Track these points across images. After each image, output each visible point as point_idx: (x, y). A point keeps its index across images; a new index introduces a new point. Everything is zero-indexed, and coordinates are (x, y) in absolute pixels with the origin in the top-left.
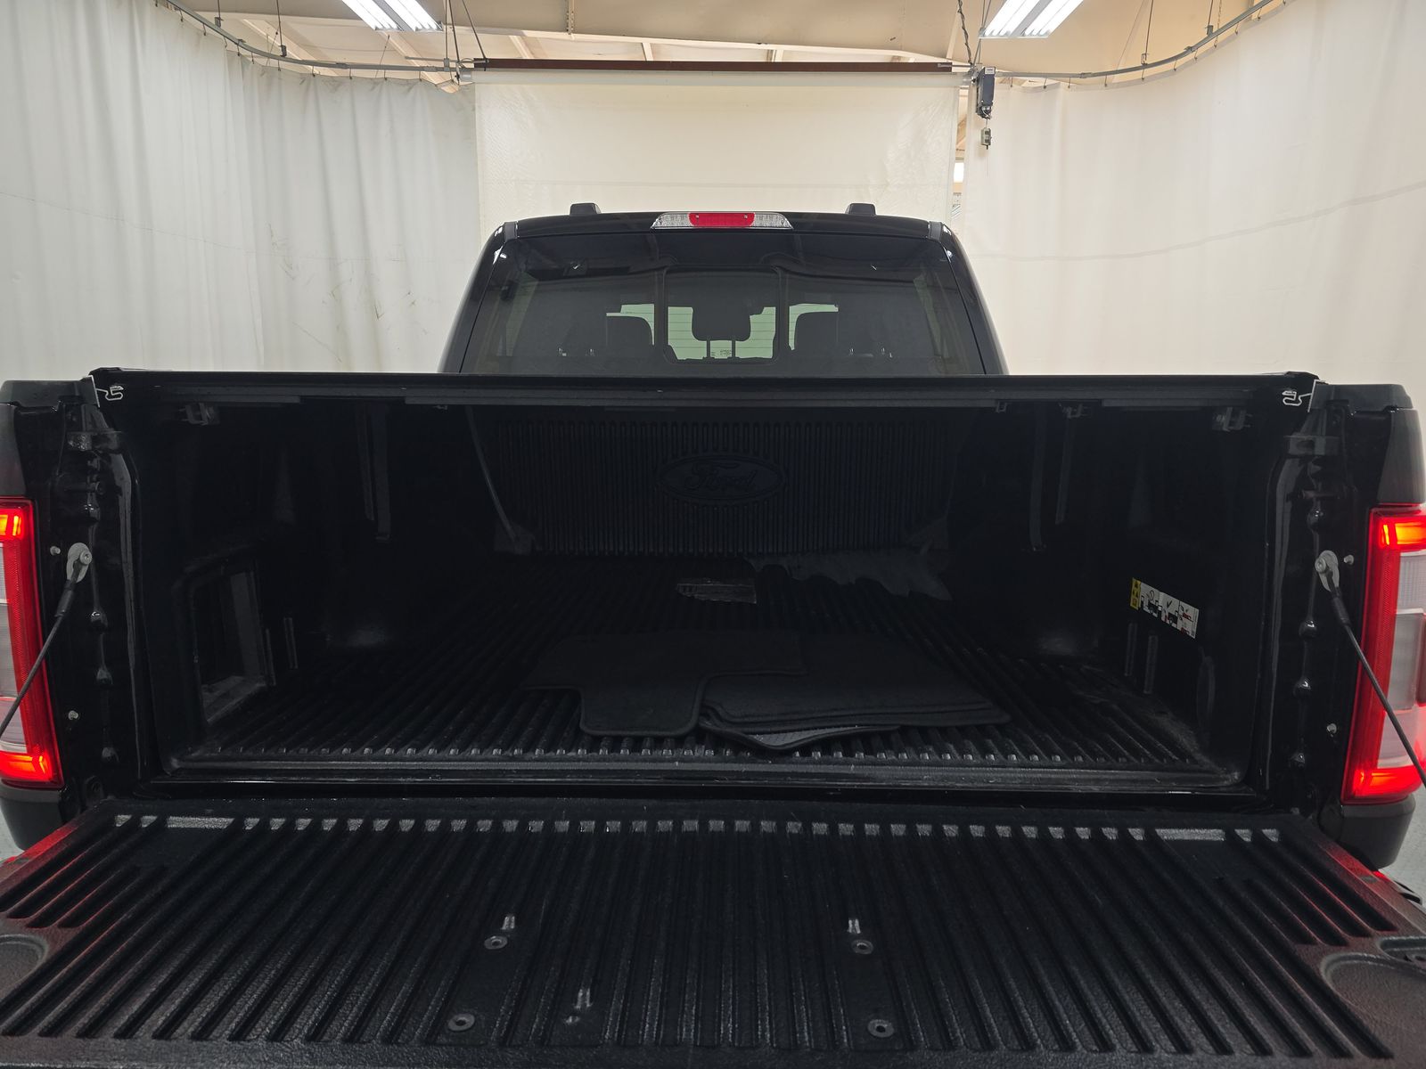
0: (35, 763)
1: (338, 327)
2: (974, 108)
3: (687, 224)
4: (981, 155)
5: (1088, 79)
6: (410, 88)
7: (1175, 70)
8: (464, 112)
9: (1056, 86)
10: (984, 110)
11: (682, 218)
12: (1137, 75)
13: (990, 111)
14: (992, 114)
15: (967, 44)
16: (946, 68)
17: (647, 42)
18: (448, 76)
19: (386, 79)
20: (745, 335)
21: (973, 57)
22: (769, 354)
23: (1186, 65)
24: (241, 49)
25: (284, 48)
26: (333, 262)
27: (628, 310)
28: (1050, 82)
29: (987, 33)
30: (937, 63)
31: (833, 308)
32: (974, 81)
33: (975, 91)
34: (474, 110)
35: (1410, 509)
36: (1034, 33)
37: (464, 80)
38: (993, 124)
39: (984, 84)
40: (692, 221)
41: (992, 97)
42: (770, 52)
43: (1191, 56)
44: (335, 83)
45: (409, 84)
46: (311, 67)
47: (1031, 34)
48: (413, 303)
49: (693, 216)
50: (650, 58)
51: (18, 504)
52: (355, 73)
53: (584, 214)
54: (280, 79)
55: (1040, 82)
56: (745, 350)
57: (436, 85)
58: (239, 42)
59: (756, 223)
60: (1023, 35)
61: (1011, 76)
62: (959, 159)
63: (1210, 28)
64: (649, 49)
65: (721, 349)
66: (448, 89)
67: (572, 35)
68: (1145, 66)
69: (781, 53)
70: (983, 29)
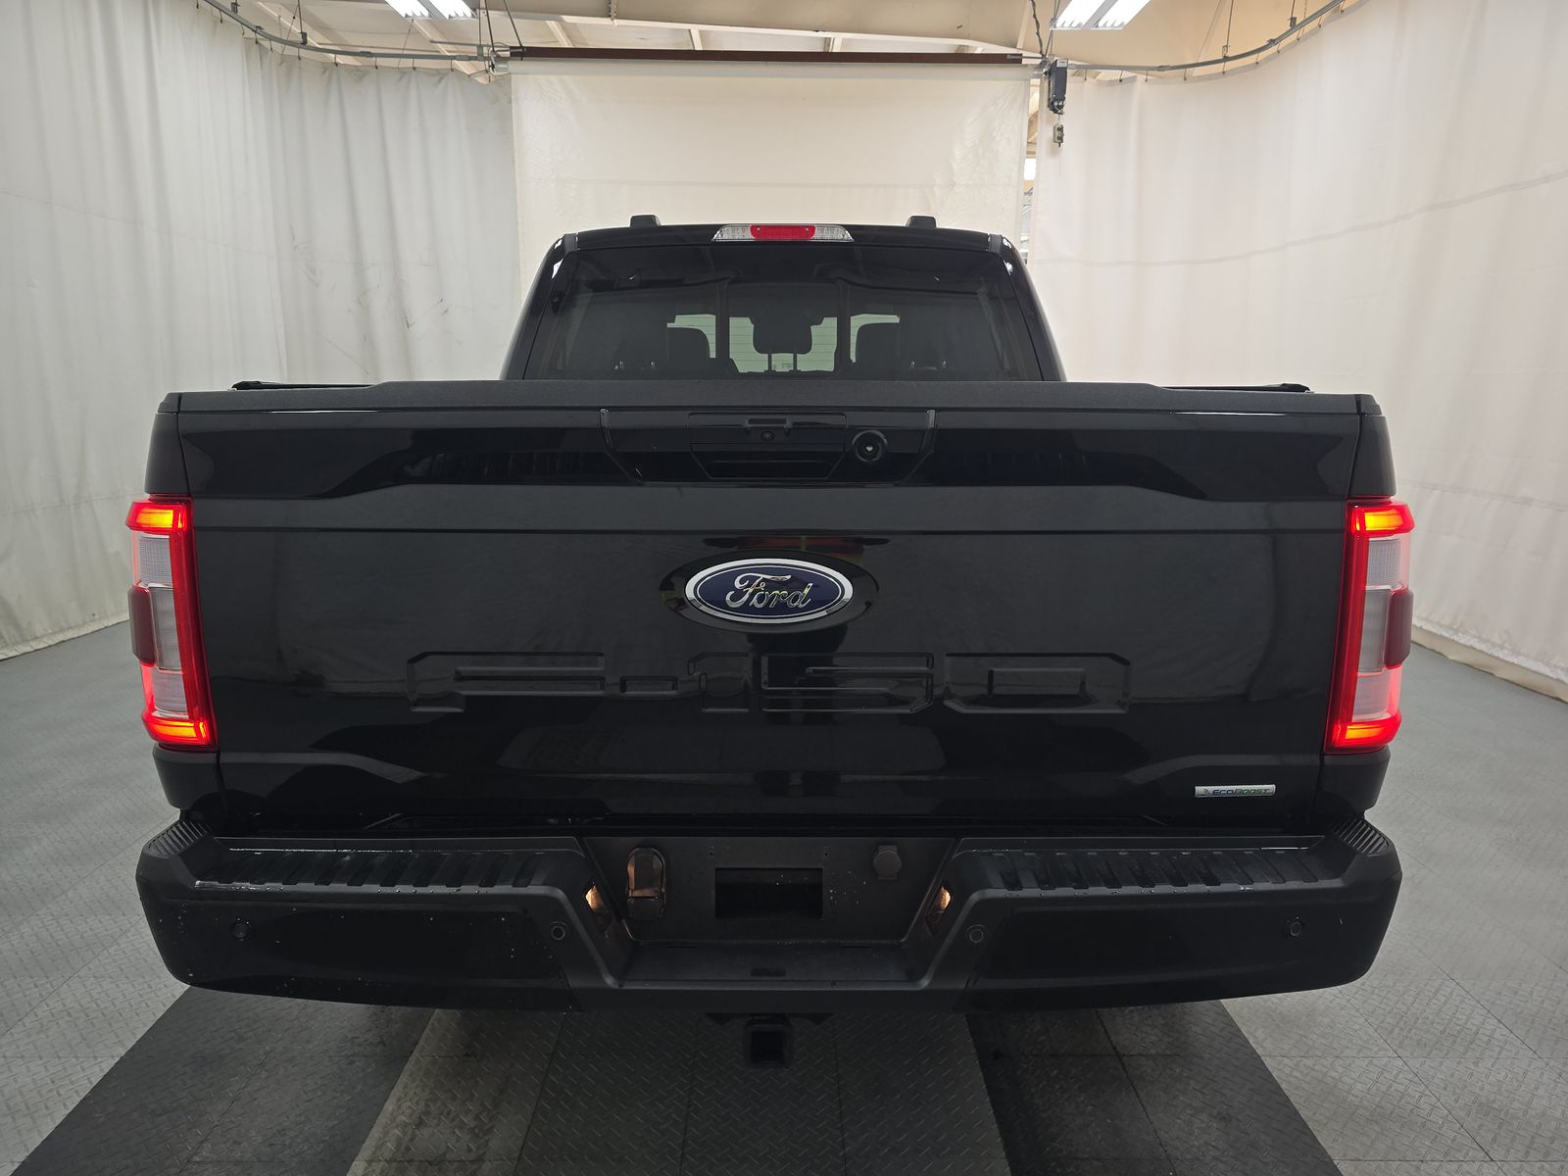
0: (197, 728)
1: (365, 338)
2: (1046, 103)
3: (748, 236)
4: (1054, 153)
5: (1166, 72)
6: (441, 79)
7: (1257, 63)
8: (500, 105)
9: (1133, 79)
10: (1056, 103)
11: (744, 231)
12: (1219, 68)
13: (1062, 106)
14: (1064, 109)
15: (1038, 34)
16: (1016, 60)
17: (695, 29)
18: (483, 65)
19: (414, 68)
20: (805, 346)
21: (1044, 48)
22: (829, 367)
23: (1269, 59)
24: (258, 36)
25: (304, 35)
26: (359, 267)
27: (682, 321)
28: (1126, 74)
29: (1059, 24)
30: (1006, 55)
31: (894, 319)
32: (1045, 73)
33: (1046, 85)
34: (510, 102)
35: (1381, 501)
36: (1108, 25)
37: (499, 70)
38: (1066, 120)
39: (1056, 79)
40: (753, 234)
41: (1064, 91)
42: (827, 41)
43: (1273, 49)
44: (359, 74)
45: (440, 75)
46: (333, 56)
47: (1105, 25)
48: (446, 311)
49: (754, 228)
50: (699, 47)
51: (181, 502)
52: (380, 61)
53: (644, 225)
54: (300, 68)
55: (1116, 75)
56: (807, 363)
57: (469, 76)
58: (257, 29)
59: (817, 236)
60: (1097, 26)
61: (1085, 69)
62: (1031, 154)
63: (1293, 20)
64: (697, 37)
65: (782, 362)
66: (481, 80)
67: (615, 21)
68: (1226, 59)
69: (839, 42)
70: (1054, 20)
